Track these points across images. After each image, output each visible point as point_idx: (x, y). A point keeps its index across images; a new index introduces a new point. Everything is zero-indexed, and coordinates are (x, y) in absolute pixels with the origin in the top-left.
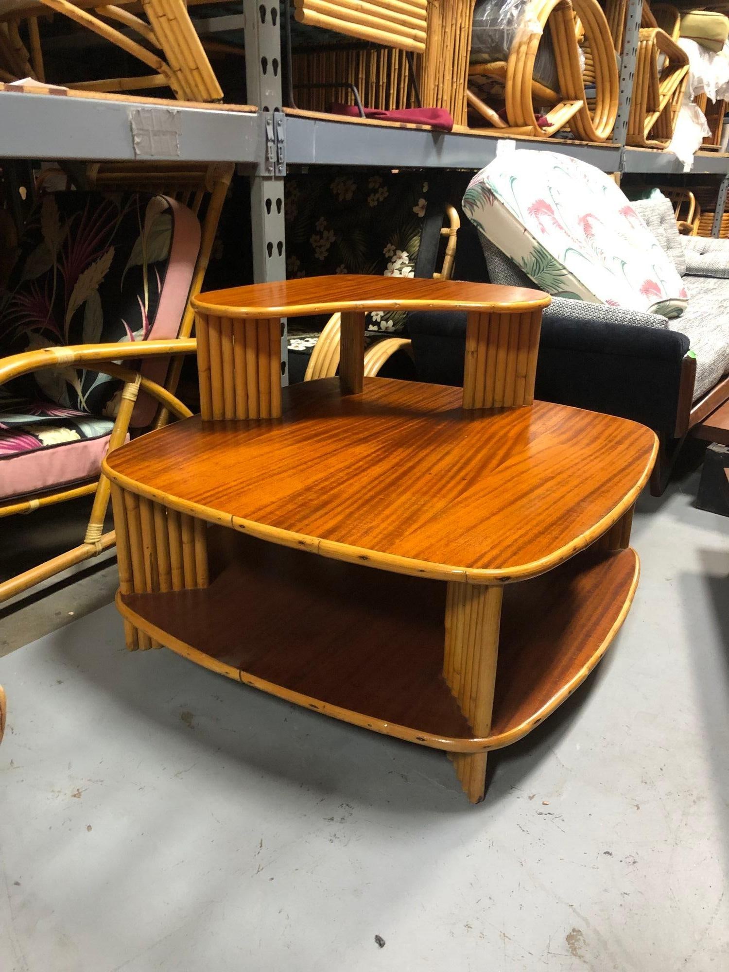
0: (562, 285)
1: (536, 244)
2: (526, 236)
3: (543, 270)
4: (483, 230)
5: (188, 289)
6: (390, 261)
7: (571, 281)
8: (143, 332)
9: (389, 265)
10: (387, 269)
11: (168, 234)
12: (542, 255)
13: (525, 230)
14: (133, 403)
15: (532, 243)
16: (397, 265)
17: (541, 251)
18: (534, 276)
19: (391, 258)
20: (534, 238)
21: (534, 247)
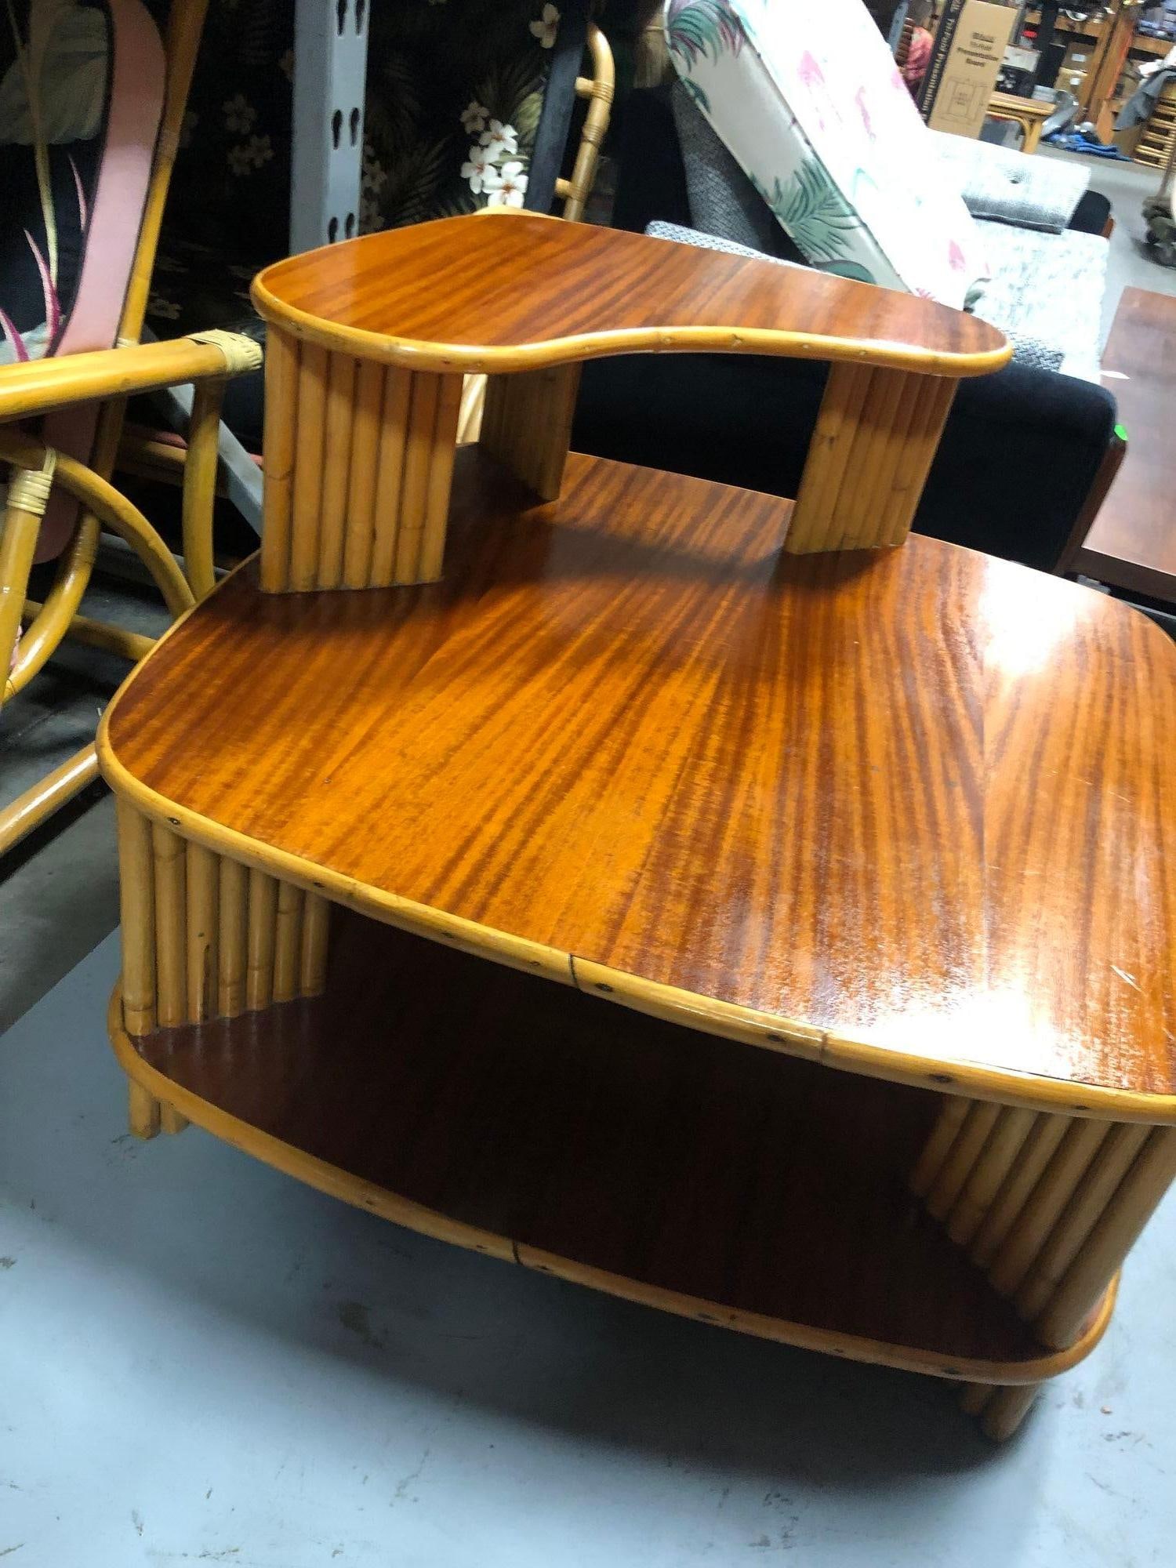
0: (842, 248)
1: (810, 157)
2: (792, 134)
3: (812, 212)
4: (707, 108)
6: (476, 144)
7: (862, 241)
8: (46, 332)
9: (474, 152)
10: (469, 160)
11: (100, 63)
12: (817, 181)
13: (795, 121)
14: (39, 520)
15: (800, 150)
16: (492, 154)
17: (815, 171)
18: (791, 221)
19: (477, 134)
20: (808, 142)
21: (805, 162)
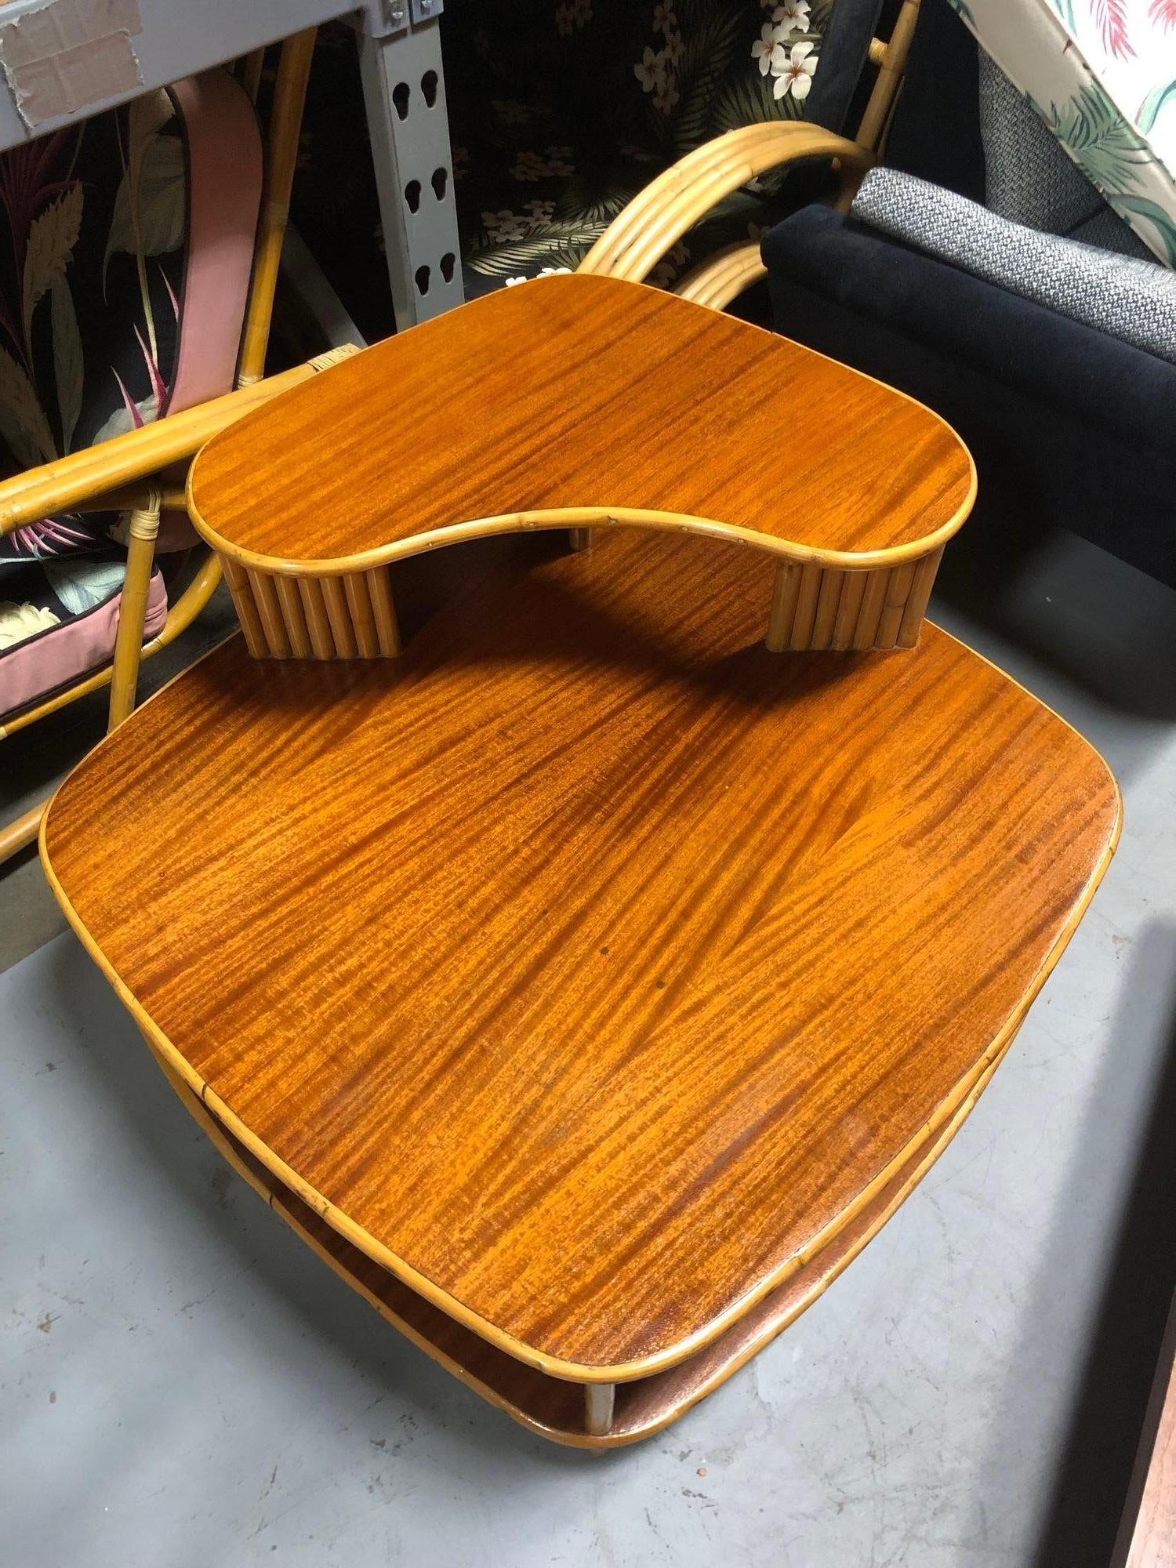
0: (1131, 182)
1: (1088, 82)
2: (1067, 58)
3: (1095, 141)
4: (973, 22)
5: (246, 285)
6: (770, 21)
7: (1152, 176)
8: (155, 400)
9: (766, 29)
10: (760, 38)
11: (177, 189)
12: (1097, 109)
13: (1069, 43)
14: (150, 543)
15: (1077, 76)
16: (783, 33)
17: (1096, 100)
18: (1074, 146)
19: (771, 9)
20: (1086, 67)
21: (1082, 88)
